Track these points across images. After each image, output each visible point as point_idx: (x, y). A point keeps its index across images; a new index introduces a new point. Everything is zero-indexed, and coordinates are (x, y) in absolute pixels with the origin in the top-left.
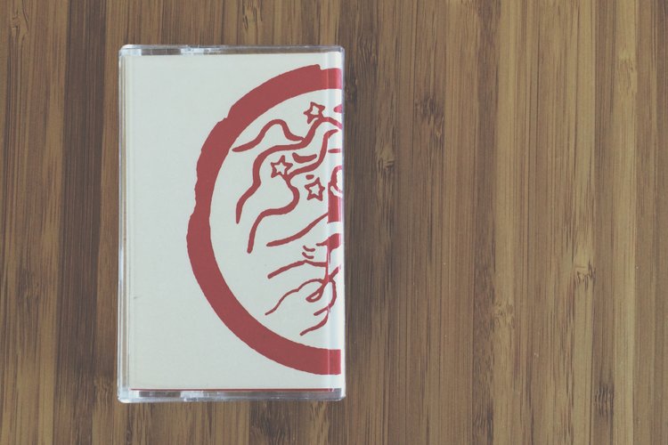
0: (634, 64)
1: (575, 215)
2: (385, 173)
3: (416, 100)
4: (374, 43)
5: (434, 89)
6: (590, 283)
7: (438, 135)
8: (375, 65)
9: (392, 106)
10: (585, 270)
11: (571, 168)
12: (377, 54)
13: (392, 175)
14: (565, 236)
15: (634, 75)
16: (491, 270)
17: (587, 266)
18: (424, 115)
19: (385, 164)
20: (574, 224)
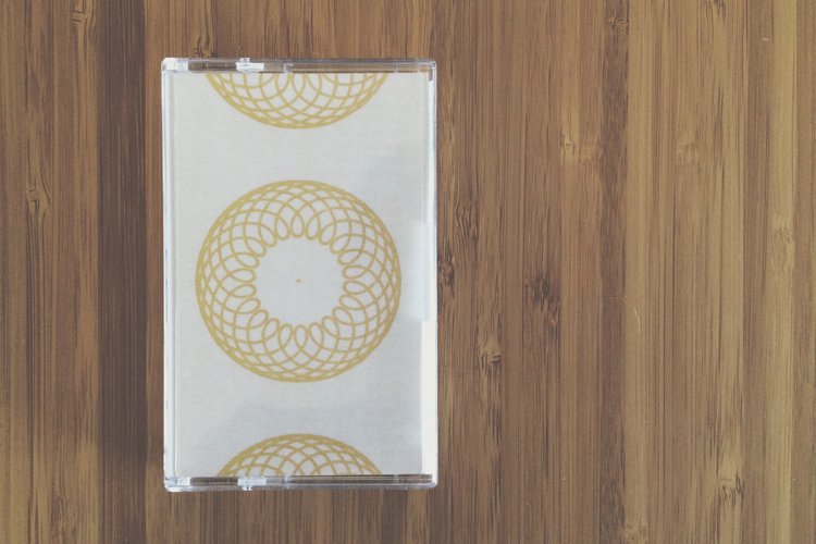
0: (791, 233)
1: (720, 418)
2: (490, 371)
3: (526, 282)
4: (474, 211)
5: (548, 267)
6: (738, 498)
7: (554, 323)
8: (476, 239)
9: (497, 289)
10: (732, 484)
11: (715, 361)
12: (477, 225)
13: (498, 373)
14: (708, 443)
15: (791, 247)
16: (620, 485)
17: (734, 479)
18: (536, 298)
19: (490, 359)
20: (719, 427)
